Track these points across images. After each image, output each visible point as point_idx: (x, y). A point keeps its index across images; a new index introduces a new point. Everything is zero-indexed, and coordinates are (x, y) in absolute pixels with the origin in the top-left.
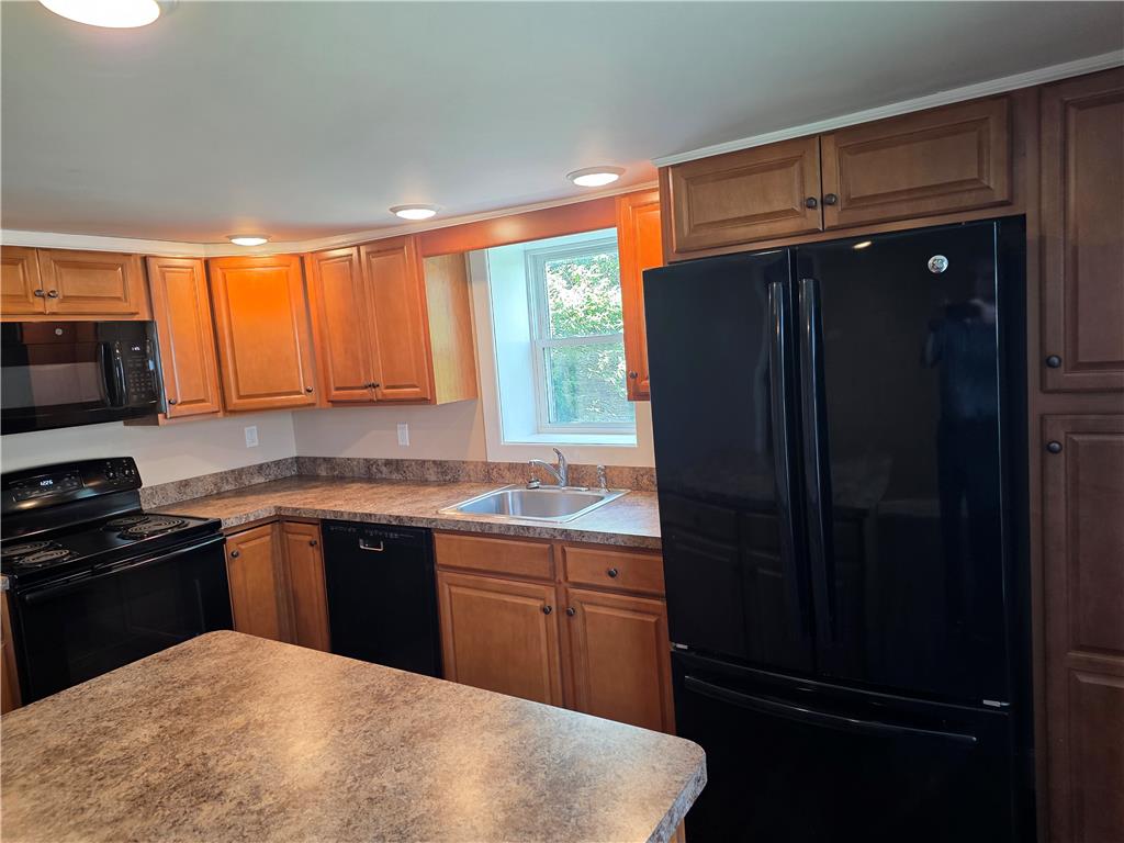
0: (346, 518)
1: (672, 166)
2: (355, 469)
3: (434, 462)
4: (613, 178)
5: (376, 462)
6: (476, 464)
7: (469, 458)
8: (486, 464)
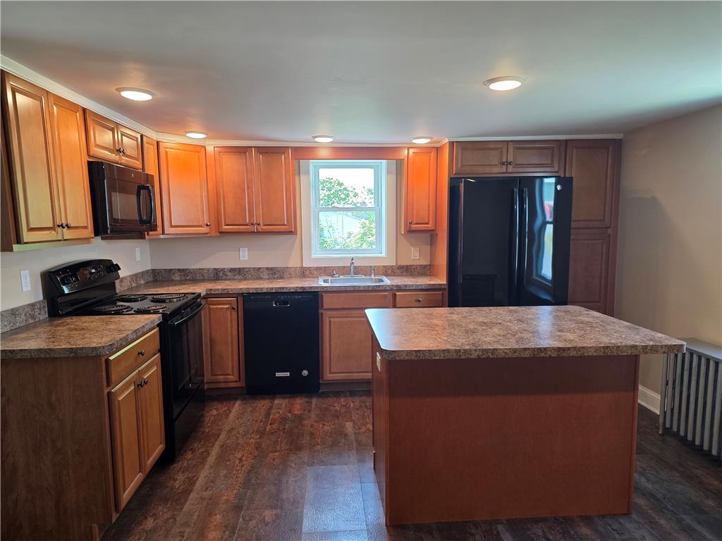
0: (265, 291)
1: (457, 142)
2: (205, 275)
3: (267, 268)
4: (428, 141)
5: (223, 270)
6: (296, 268)
7: (290, 265)
8: (302, 267)
